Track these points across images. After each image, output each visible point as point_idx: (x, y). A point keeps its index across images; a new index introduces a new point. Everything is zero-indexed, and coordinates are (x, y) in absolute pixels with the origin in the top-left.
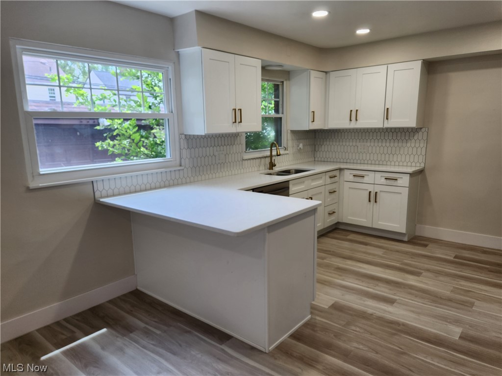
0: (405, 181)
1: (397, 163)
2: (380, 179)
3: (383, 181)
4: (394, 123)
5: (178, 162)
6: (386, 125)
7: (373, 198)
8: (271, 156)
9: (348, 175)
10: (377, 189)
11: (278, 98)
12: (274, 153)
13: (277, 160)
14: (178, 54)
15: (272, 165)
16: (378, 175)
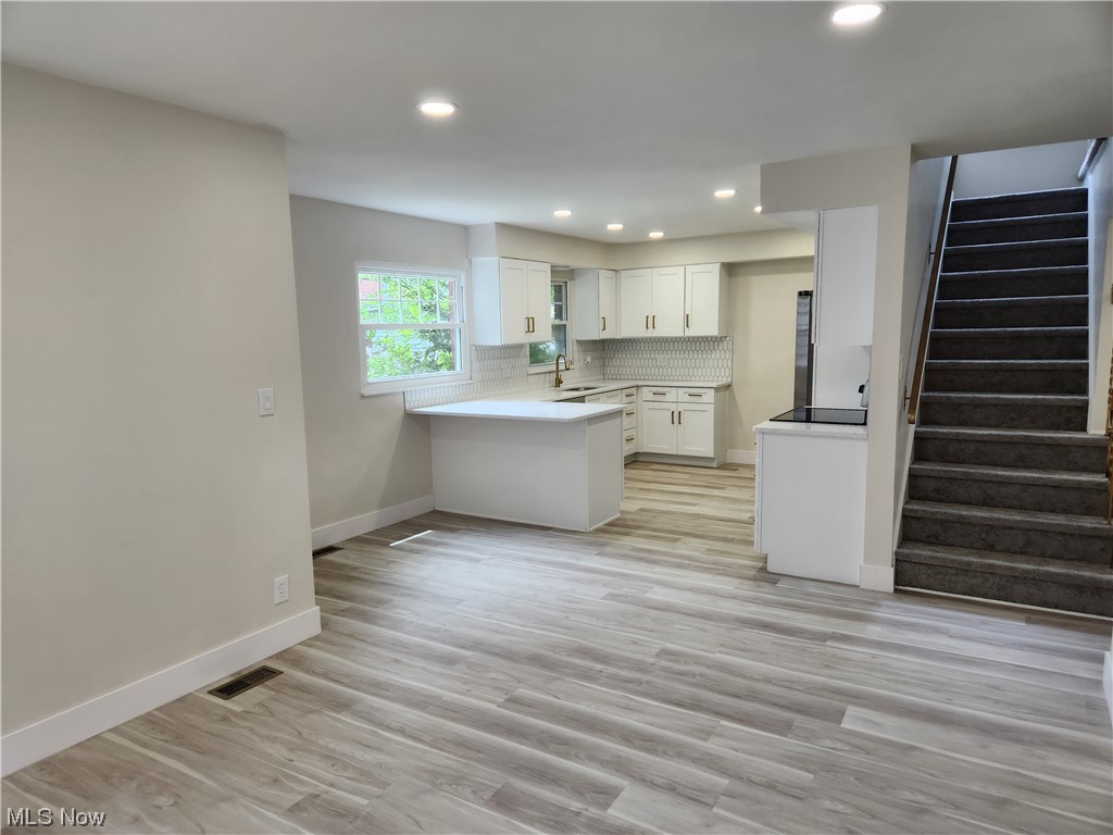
0: (710, 396)
1: (702, 378)
2: (683, 395)
3: (687, 398)
4: (695, 331)
5: (468, 375)
6: (687, 334)
7: (676, 418)
8: (557, 371)
9: (646, 393)
10: (681, 407)
11: (560, 300)
12: (562, 367)
13: (564, 376)
14: (470, 261)
15: (559, 382)
16: (681, 391)
